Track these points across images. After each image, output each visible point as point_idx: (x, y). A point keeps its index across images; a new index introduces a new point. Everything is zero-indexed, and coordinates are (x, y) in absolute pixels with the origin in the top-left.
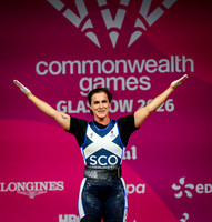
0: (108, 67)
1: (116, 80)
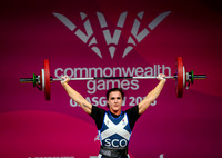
1: (113, 82)
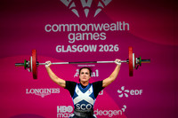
0: (83, 27)
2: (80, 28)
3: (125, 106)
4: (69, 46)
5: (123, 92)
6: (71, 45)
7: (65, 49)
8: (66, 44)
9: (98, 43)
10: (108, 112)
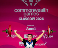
2: (28, 11)
3: (46, 42)
4: (24, 18)
5: (45, 36)
6: (25, 17)
7: (22, 19)
8: (23, 17)
9: (36, 17)
10: (39, 44)
